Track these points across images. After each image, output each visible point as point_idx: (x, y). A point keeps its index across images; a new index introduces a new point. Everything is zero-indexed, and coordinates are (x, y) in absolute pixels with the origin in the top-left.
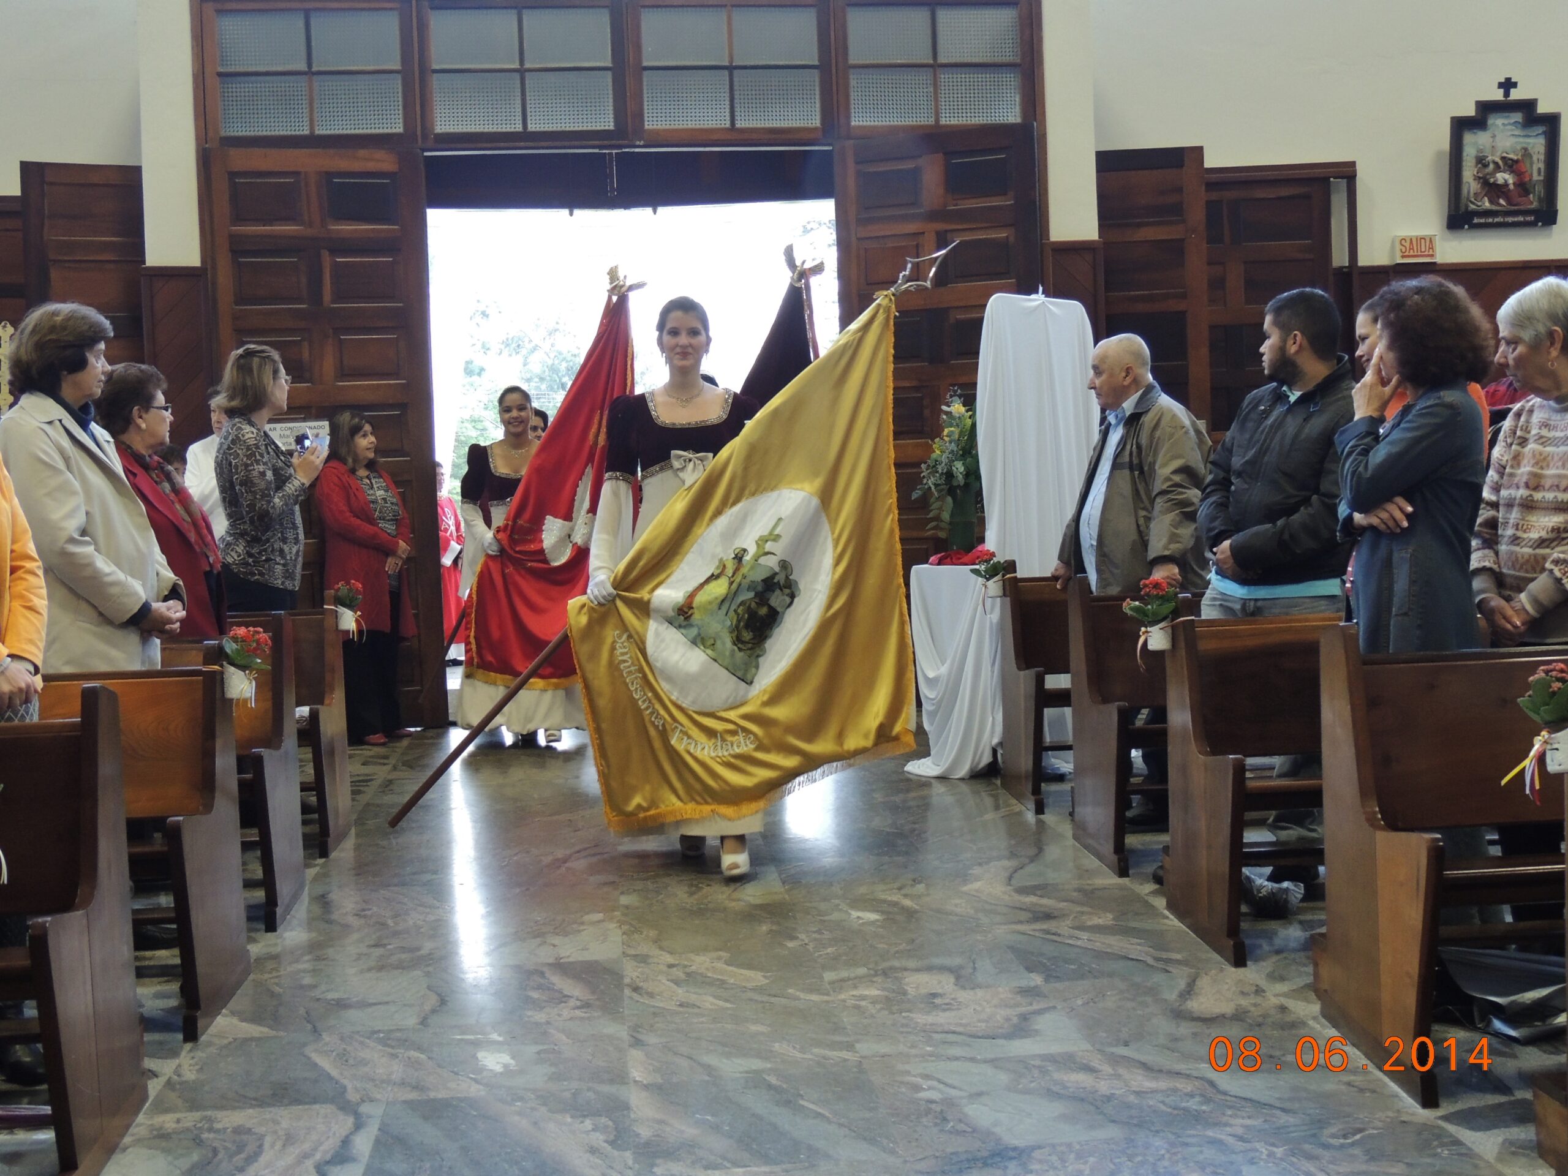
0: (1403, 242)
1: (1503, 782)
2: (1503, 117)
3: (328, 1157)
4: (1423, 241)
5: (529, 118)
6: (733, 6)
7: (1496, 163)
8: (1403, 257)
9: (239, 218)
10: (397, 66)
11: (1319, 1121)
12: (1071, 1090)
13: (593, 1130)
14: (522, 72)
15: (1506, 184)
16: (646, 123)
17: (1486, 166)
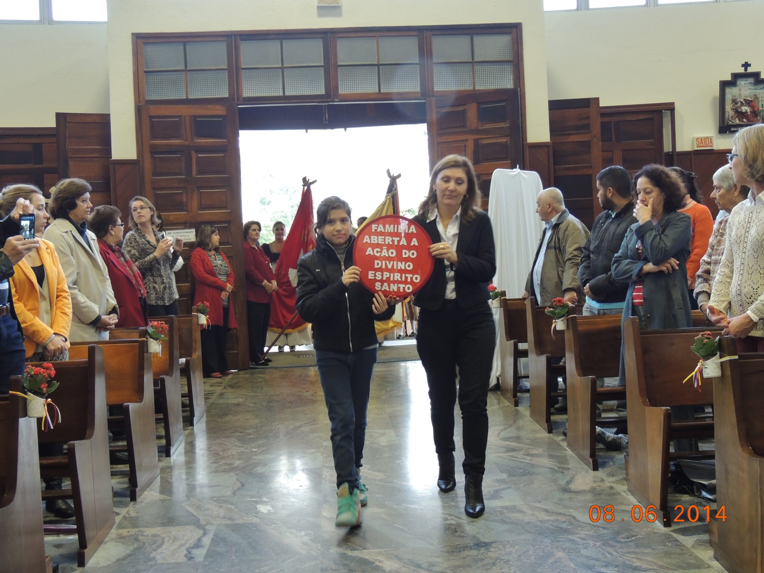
0: (698, 140)
1: (684, 382)
2: (744, 80)
3: (192, 546)
4: (707, 139)
5: (286, 89)
6: (379, 36)
7: (741, 102)
8: (698, 147)
9: (154, 137)
10: (225, 66)
11: (618, 532)
12: (513, 520)
13: (305, 535)
14: (282, 68)
15: (746, 112)
16: (340, 91)
17: (736, 103)
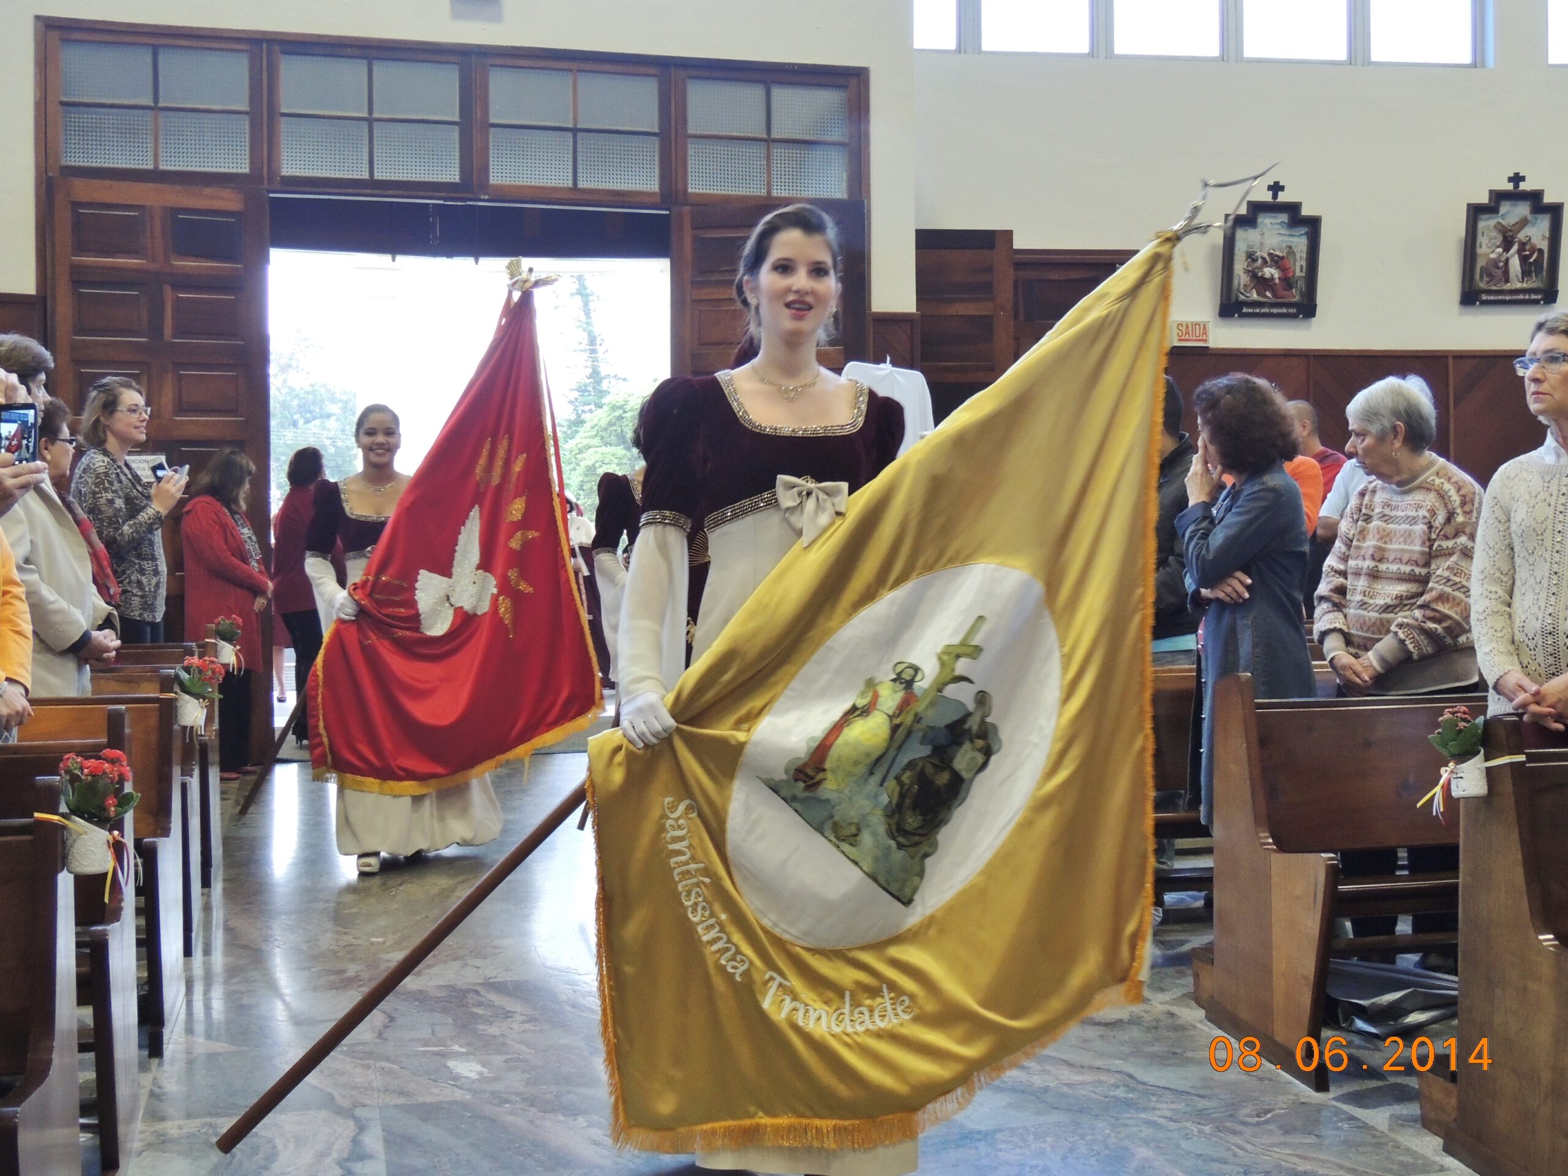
0: (1180, 327)
1: (1419, 805)
2: (1270, 217)
3: (345, 1155)
4: (1197, 326)
5: (376, 166)
6: (578, 71)
7: (1263, 258)
8: (1180, 340)
9: (80, 248)
10: (244, 107)
11: (1233, 1104)
12: (1010, 1084)
13: (588, 1126)
14: (370, 121)
15: (1272, 279)
16: (491, 178)
17: (1255, 260)
